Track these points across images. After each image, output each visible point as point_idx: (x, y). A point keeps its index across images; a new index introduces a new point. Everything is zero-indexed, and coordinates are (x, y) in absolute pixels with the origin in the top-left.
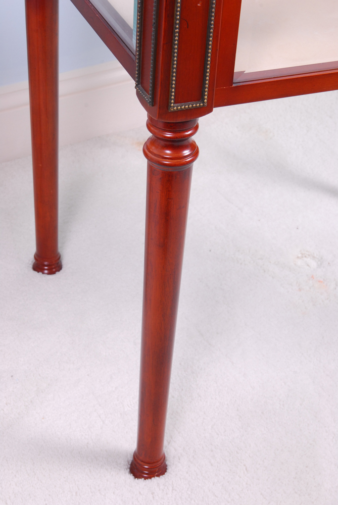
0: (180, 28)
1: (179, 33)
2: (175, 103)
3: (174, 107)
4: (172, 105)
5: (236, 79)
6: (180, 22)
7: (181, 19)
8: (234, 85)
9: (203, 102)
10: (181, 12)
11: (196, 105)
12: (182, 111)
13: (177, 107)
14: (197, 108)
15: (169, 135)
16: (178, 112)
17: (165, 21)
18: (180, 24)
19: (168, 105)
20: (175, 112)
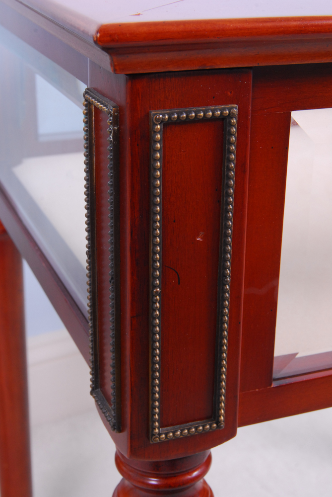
0: (163, 285)
1: (162, 295)
2: (162, 426)
3: (160, 434)
4: (157, 431)
5: (278, 371)
6: (162, 273)
7: (163, 268)
8: (274, 384)
9: (218, 422)
10: (163, 253)
11: (204, 427)
12: (176, 440)
13: (166, 434)
14: (204, 434)
15: (153, 481)
16: (168, 443)
17: (132, 274)
18: (163, 278)
19: (148, 431)
20: (162, 443)
